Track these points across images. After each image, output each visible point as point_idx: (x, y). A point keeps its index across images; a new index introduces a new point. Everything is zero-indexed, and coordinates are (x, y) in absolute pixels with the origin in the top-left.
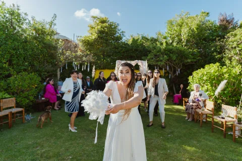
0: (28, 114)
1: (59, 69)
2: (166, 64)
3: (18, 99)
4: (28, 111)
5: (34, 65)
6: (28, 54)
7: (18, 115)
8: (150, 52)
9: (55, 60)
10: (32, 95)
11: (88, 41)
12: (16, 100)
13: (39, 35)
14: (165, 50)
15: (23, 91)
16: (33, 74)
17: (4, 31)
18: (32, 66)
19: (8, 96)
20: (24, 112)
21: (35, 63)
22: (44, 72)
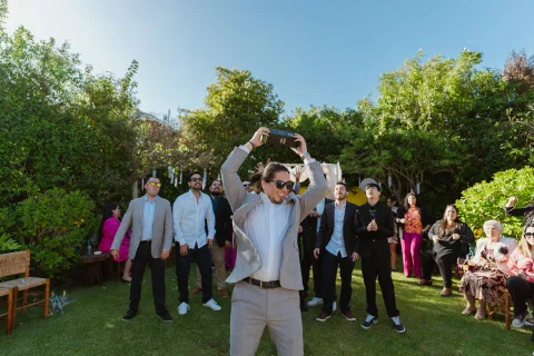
0: (59, 293)
1: (136, 184)
2: (386, 172)
3: (38, 254)
4: (57, 286)
5: (81, 174)
6: (71, 147)
7: (35, 294)
8: (344, 143)
9: (129, 163)
10: (72, 244)
11: (203, 121)
12: (32, 255)
13: (96, 105)
14: (383, 139)
15: (50, 235)
16: (77, 192)
17: (23, 95)
18: (78, 173)
19: (15, 246)
20: (48, 289)
21: (83, 167)
22: (103, 189)
